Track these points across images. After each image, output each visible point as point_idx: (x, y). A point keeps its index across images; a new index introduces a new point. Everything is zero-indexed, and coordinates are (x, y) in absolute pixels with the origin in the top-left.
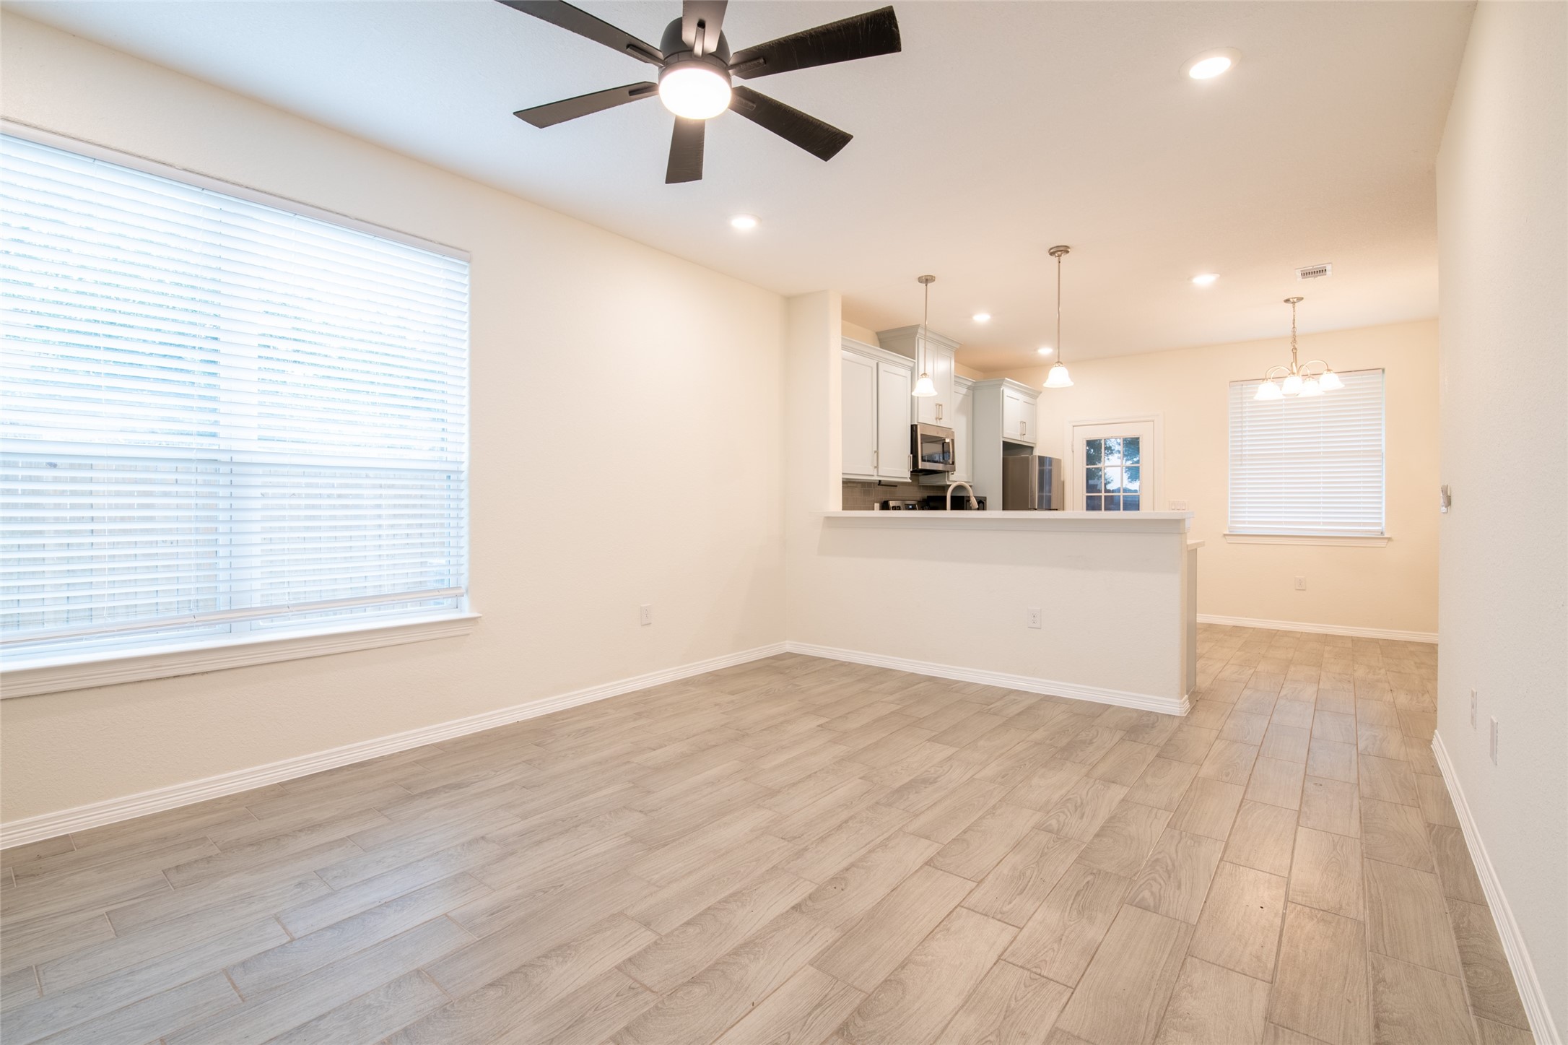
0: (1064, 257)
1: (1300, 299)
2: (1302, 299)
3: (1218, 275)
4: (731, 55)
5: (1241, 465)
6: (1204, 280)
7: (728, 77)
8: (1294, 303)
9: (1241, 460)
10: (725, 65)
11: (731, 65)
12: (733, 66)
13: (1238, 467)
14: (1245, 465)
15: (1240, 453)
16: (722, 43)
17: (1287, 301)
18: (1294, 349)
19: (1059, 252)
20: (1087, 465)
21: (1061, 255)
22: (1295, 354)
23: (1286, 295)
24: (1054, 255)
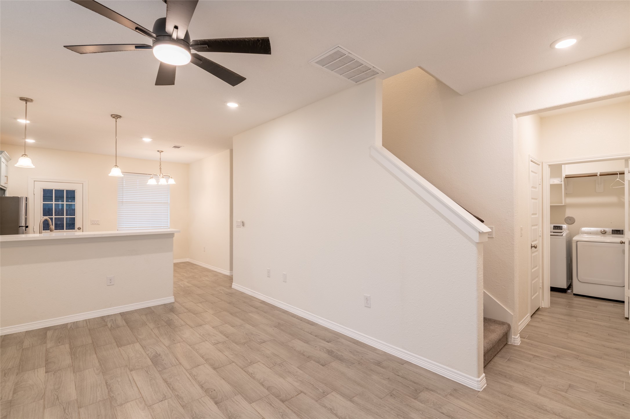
0: (118, 120)
1: (162, 152)
2: (163, 152)
3: (152, 140)
4: (191, 41)
5: (122, 205)
6: (147, 140)
7: (189, 50)
8: (160, 152)
9: (122, 203)
10: (188, 44)
11: (191, 45)
12: (192, 46)
13: (121, 206)
14: (124, 205)
15: (122, 201)
16: (187, 35)
17: (158, 151)
18: (160, 168)
19: (116, 117)
20: (43, 202)
21: (117, 118)
22: (161, 170)
23: (160, 150)
24: (114, 117)
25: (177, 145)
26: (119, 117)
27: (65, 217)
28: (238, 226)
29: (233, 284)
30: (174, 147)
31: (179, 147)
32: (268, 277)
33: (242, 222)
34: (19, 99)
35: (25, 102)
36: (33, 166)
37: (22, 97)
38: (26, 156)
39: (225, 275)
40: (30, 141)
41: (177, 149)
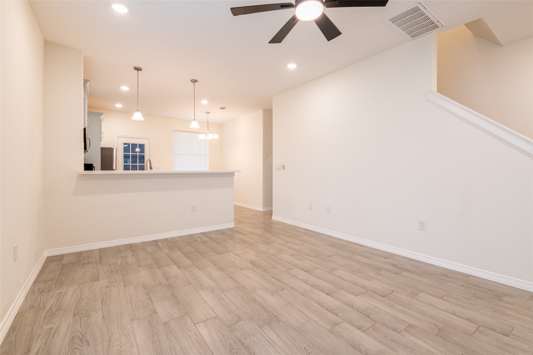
1: (209, 113)
3: (208, 102)
5: (176, 156)
6: (204, 102)
8: (208, 113)
10: (322, 2)
12: (326, 2)
18: (208, 126)
19: (194, 81)
20: (124, 153)
21: (195, 83)
22: (208, 127)
23: (208, 111)
24: (193, 82)
25: (224, 106)
26: (197, 81)
27: (138, 164)
28: (278, 169)
29: (273, 216)
30: (221, 108)
31: (224, 109)
32: (310, 209)
33: (283, 166)
34: (133, 68)
35: (137, 71)
36: (143, 119)
37: (136, 67)
38: (139, 111)
39: (259, 211)
40: (119, 106)
41: (222, 110)
